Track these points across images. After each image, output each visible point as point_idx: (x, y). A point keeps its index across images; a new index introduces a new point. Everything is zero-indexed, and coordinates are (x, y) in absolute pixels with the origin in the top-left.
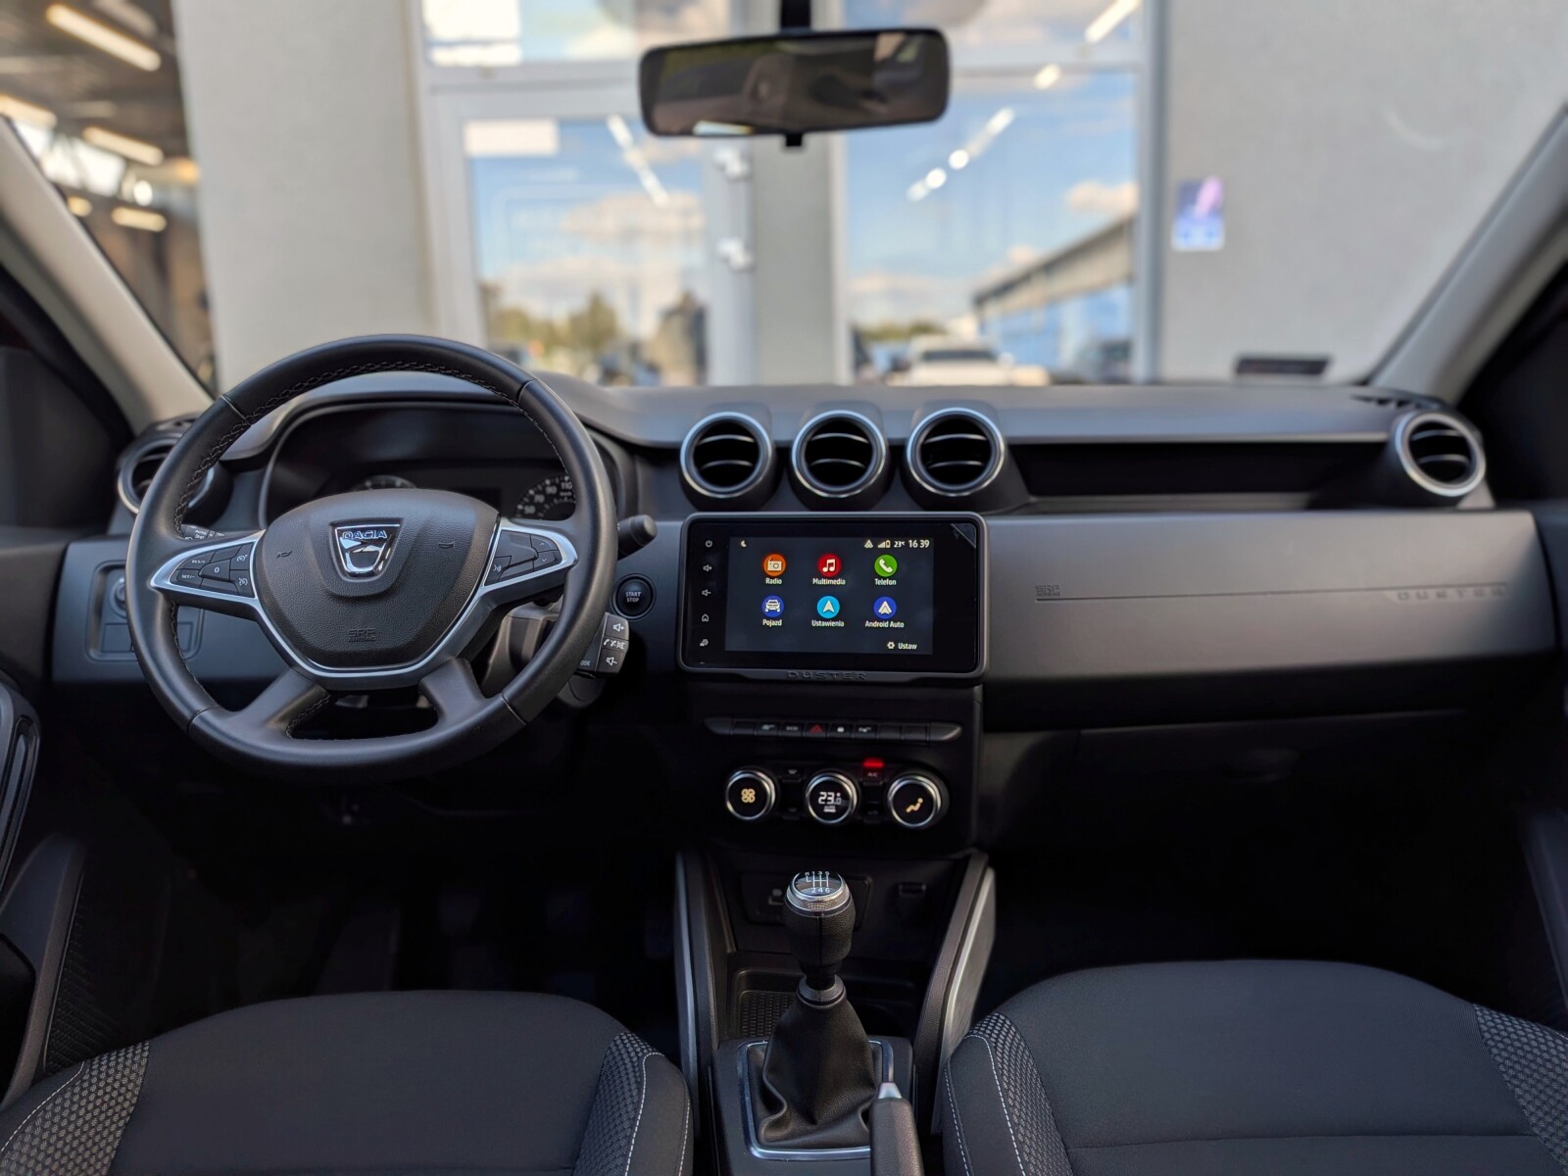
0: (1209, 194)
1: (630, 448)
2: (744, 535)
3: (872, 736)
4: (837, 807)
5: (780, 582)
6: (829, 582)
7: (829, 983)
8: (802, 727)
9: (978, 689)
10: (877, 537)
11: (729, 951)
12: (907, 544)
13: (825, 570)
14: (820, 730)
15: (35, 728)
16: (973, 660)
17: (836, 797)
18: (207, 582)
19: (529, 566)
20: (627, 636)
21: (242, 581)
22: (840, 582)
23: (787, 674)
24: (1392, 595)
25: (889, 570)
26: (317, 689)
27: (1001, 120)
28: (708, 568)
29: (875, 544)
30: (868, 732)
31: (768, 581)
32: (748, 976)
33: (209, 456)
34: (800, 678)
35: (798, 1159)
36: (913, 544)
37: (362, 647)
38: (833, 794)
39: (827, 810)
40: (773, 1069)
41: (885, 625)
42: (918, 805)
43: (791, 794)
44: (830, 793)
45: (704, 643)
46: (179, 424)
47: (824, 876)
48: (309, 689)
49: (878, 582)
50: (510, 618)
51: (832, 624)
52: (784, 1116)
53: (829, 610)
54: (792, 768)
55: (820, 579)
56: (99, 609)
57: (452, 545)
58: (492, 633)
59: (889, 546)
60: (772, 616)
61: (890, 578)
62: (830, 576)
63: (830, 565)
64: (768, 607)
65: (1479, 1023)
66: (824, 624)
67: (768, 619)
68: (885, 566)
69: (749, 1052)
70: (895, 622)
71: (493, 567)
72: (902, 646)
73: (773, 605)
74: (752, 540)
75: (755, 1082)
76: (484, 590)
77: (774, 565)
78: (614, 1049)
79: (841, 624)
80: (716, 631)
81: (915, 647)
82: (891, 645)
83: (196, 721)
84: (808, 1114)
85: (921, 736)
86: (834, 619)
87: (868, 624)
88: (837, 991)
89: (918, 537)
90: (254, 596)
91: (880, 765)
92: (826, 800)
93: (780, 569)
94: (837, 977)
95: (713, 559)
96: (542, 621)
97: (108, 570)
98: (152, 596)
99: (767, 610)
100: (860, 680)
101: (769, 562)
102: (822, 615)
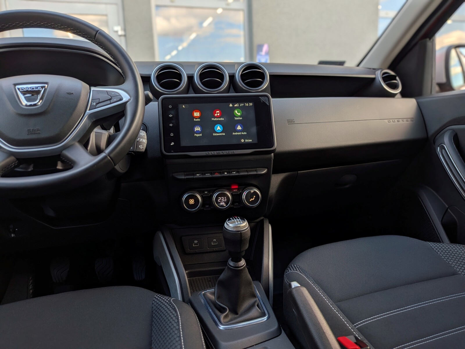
0: (265, 48)
2: (184, 104)
3: (237, 174)
4: (225, 202)
5: (199, 120)
6: (218, 119)
7: (240, 260)
8: (211, 174)
9: (272, 154)
10: (234, 102)
12: (245, 105)
13: (216, 115)
14: (218, 174)
16: (272, 145)
17: (224, 199)
19: (109, 102)
20: (146, 138)
22: (222, 119)
23: (206, 153)
24: (386, 121)
25: (239, 114)
26: (12, 158)
28: (171, 116)
29: (233, 105)
30: (236, 173)
31: (195, 120)
34: (211, 154)
35: (238, 327)
36: (247, 105)
37: (34, 137)
38: (223, 198)
39: (221, 204)
40: (219, 298)
41: (240, 133)
42: (254, 198)
43: (207, 200)
45: (172, 144)
47: (238, 219)
48: (8, 157)
49: (236, 119)
50: (94, 133)
51: (221, 134)
52: (228, 313)
53: (219, 129)
54: (206, 191)
55: (214, 118)
57: (73, 93)
58: (88, 138)
59: (238, 106)
60: (198, 132)
61: (240, 117)
62: (217, 117)
64: (196, 129)
65: (431, 246)
66: (218, 134)
67: (196, 134)
68: (237, 113)
69: (204, 295)
70: (243, 132)
71: (91, 103)
72: (246, 141)
73: (198, 129)
74: (187, 105)
75: (212, 304)
76: (89, 111)
77: (197, 114)
79: (224, 134)
80: (177, 139)
81: (251, 141)
82: (243, 141)
84: (234, 311)
85: (255, 173)
87: (233, 134)
88: (243, 263)
89: (248, 102)
92: (221, 200)
93: (199, 115)
94: (242, 258)
95: (173, 112)
96: (107, 134)
99: (196, 131)
100: (233, 153)
101: (194, 113)
102: (217, 131)
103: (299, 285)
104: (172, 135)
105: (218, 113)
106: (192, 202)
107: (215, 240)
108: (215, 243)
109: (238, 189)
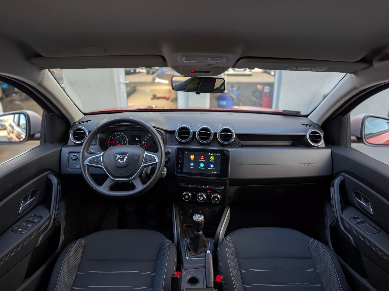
1: (166, 131)
4: (202, 199)
5: (193, 160)
6: (202, 160)
7: (200, 231)
8: (196, 186)
9: (228, 181)
11: (182, 220)
12: (216, 154)
13: (201, 158)
14: (200, 186)
15: (60, 184)
16: (227, 176)
17: (202, 197)
18: (94, 163)
19: (150, 161)
20: (166, 171)
21: (100, 163)
22: (204, 161)
23: (194, 177)
24: (302, 165)
25: (213, 159)
26: (114, 181)
28: (180, 157)
29: (211, 154)
30: (208, 187)
31: (191, 160)
32: (185, 225)
33: (93, 139)
34: (196, 178)
35: (193, 259)
36: (218, 154)
37: (122, 175)
39: (200, 200)
40: (190, 244)
41: (212, 169)
42: (216, 200)
43: (194, 196)
45: (179, 170)
46: (80, 123)
47: (199, 215)
48: (112, 182)
49: (211, 161)
52: (192, 252)
55: (200, 160)
56: (68, 160)
57: (137, 158)
59: (213, 154)
61: (213, 160)
65: (309, 240)
66: (201, 168)
67: (191, 167)
68: (212, 158)
69: (186, 240)
70: (214, 168)
71: (144, 161)
72: (215, 173)
73: (192, 164)
74: (188, 152)
75: (187, 247)
76: (142, 165)
77: (192, 157)
78: (163, 240)
79: (204, 168)
80: (182, 168)
81: (217, 173)
82: (213, 172)
83: (94, 188)
84: (196, 251)
85: (218, 188)
86: (203, 167)
87: (209, 168)
88: (201, 232)
89: (218, 153)
90: (102, 166)
91: (210, 192)
92: (200, 198)
94: (201, 230)
95: (181, 155)
96: (151, 167)
97: (70, 153)
98: (85, 165)
102: (200, 166)
103: (210, 253)
104: (180, 166)
105: (202, 157)
106: (187, 197)
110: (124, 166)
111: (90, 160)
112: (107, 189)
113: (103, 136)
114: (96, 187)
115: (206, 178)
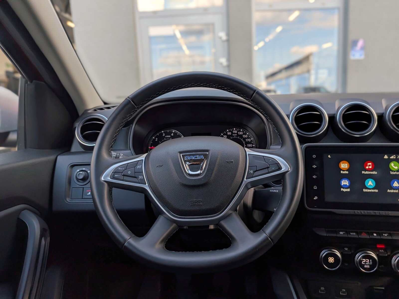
2: (329, 153)
3: (390, 238)
4: (370, 265)
5: (347, 172)
6: (369, 173)
8: (357, 233)
10: (390, 154)
13: (367, 167)
14: (366, 234)
15: (48, 233)
17: (370, 261)
18: (126, 178)
19: (266, 171)
21: (140, 177)
22: (374, 173)
23: (355, 212)
25: (396, 168)
26: (174, 225)
27: (279, 29)
28: (314, 166)
29: (389, 157)
30: (387, 236)
33: (123, 123)
34: (360, 214)
37: (196, 208)
38: (368, 260)
39: (365, 266)
41: (397, 191)
44: (367, 260)
45: (316, 198)
46: (95, 110)
48: (171, 226)
49: (392, 173)
51: (373, 191)
53: (370, 185)
54: (346, 247)
55: (365, 171)
56: (70, 182)
57: (232, 162)
59: (395, 158)
60: (345, 187)
62: (369, 170)
63: (370, 165)
64: (343, 183)
66: (369, 191)
67: (343, 188)
68: (394, 166)
71: (248, 171)
73: (345, 182)
74: (333, 155)
76: (245, 182)
77: (344, 165)
79: (377, 191)
80: (321, 192)
83: (126, 244)
86: (373, 189)
87: (388, 191)
90: (146, 184)
92: (365, 262)
93: (347, 167)
95: (317, 163)
96: (253, 190)
97: (73, 166)
98: (102, 184)
99: (342, 185)
100: (388, 215)
101: (342, 164)
102: (367, 186)
104: (315, 188)
105: (369, 165)
106: (331, 260)
107: (344, 290)
108: (344, 293)
109: (385, 250)
110: (202, 183)
111: (116, 172)
112: (158, 246)
113: (143, 131)
114: (132, 241)
115: (384, 214)
